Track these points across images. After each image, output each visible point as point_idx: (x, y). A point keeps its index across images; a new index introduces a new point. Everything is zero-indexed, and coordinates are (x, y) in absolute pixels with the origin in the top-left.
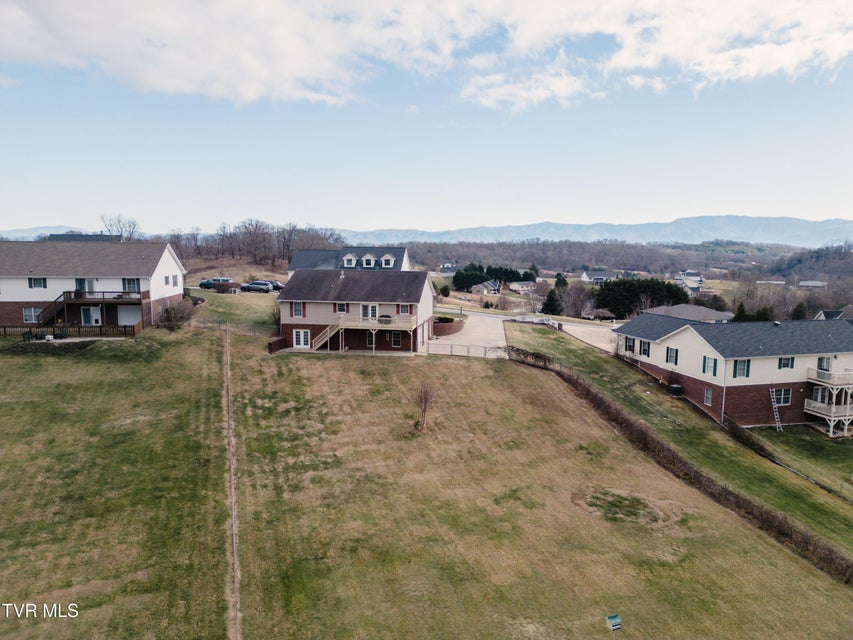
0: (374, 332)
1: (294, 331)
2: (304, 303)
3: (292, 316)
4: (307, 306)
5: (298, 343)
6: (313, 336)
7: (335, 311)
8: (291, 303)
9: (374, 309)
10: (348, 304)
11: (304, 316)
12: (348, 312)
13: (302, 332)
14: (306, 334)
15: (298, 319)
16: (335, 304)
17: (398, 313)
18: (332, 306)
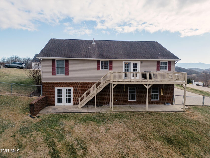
0: (148, 87)
1: (56, 89)
2: (67, 61)
3: (54, 74)
4: (71, 64)
5: (60, 101)
6: (77, 93)
7: (98, 69)
8: (53, 61)
9: (135, 65)
10: (111, 62)
11: (67, 74)
12: (111, 69)
13: (64, 90)
14: (68, 91)
15: (60, 77)
16: (99, 62)
17: (158, 69)
18: (96, 65)
